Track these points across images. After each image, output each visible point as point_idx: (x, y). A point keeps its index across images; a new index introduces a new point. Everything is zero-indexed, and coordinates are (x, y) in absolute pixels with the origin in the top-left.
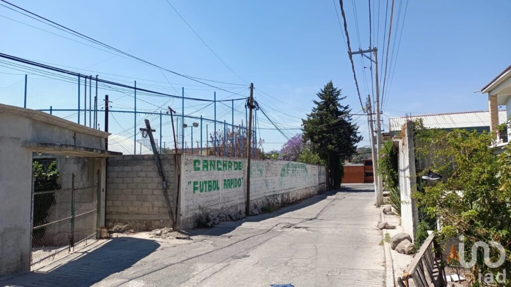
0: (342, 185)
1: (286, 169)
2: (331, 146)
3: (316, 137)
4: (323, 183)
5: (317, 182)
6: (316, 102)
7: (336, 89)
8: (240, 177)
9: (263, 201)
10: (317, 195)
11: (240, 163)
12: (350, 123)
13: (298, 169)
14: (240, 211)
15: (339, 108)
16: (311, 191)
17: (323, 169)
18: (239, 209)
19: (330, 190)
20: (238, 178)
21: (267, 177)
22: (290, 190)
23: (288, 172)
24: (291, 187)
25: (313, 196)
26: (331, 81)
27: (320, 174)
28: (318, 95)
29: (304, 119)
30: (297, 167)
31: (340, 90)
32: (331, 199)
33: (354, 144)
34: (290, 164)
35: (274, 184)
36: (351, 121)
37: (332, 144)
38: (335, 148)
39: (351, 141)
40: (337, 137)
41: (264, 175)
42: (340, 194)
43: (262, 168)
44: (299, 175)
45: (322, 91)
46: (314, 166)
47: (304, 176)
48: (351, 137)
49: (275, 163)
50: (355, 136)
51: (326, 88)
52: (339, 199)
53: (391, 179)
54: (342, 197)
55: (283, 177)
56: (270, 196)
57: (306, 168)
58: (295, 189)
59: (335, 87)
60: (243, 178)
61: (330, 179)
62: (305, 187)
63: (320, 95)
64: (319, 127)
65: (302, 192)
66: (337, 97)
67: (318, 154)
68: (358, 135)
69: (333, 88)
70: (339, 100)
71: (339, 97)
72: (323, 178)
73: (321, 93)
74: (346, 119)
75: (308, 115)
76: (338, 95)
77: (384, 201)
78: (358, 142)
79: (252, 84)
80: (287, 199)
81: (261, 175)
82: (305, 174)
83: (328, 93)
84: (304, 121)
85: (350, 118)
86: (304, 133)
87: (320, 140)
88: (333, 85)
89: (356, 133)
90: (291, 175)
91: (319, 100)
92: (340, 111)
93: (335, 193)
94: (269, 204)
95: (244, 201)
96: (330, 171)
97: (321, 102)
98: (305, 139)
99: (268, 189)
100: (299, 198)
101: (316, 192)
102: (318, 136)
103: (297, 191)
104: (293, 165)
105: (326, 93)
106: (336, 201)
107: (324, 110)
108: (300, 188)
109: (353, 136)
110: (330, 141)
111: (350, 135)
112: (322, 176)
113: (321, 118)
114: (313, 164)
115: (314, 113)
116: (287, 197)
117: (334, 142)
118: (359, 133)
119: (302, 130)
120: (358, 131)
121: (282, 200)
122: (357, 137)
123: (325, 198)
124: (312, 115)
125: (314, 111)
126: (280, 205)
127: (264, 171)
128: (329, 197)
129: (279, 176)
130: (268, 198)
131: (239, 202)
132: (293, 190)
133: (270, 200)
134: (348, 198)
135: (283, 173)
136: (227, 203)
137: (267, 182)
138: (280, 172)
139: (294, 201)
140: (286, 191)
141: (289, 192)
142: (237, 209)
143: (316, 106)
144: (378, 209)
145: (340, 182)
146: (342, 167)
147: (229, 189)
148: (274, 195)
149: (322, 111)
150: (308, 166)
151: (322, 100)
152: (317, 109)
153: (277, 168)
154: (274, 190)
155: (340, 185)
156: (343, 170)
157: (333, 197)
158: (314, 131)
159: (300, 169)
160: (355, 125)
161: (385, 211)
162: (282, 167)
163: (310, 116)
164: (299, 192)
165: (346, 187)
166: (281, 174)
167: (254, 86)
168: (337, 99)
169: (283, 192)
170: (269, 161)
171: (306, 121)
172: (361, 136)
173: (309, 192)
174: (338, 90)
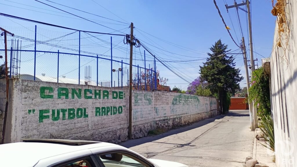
0: (230, 111)
1: (178, 99)
2: (220, 84)
3: (210, 78)
4: (214, 110)
5: (209, 109)
6: (209, 54)
7: (223, 45)
8: (121, 105)
9: (151, 126)
10: (209, 118)
11: (120, 92)
12: (234, 68)
13: (191, 100)
14: (120, 136)
15: (226, 58)
16: (203, 115)
17: (214, 100)
18: (118, 135)
19: (220, 115)
20: (117, 106)
21: (156, 105)
22: (182, 116)
23: (180, 101)
24: (183, 113)
25: (205, 119)
26: (220, 40)
27: (211, 103)
28: (210, 49)
29: (201, 66)
30: (189, 97)
31: (227, 46)
32: (217, 122)
33: (237, 82)
34: (182, 95)
35: (165, 111)
36: (235, 67)
37: (221, 83)
38: (223, 85)
39: (235, 80)
40: (225, 77)
41: (153, 103)
42: (227, 118)
43: (151, 98)
44: (192, 104)
45: (214, 46)
46: (206, 98)
47: (196, 105)
48: (235, 77)
49: (166, 94)
50: (238, 77)
51: (216, 44)
52: (224, 122)
53: (263, 107)
54: (226, 121)
55: (175, 105)
56: (159, 121)
57: (198, 99)
58: (187, 115)
59: (222, 44)
60: (124, 106)
61: (220, 107)
62: (197, 113)
63: (212, 49)
64: (212, 71)
65: (194, 117)
66: (224, 50)
67: (210, 89)
68: (240, 76)
69: (221, 44)
70: (226, 52)
71: (226, 50)
72: (215, 106)
73: (213, 47)
74: (231, 65)
75: (204, 63)
76: (225, 49)
77: (258, 125)
78: (240, 81)
79: (132, 24)
80: (179, 122)
81: (150, 104)
82: (197, 103)
83: (218, 47)
84: (201, 67)
85: (234, 64)
86: (201, 76)
87: (212, 80)
88: (221, 42)
89: (238, 75)
90: (184, 104)
91: (212, 53)
92: (227, 60)
93: (222, 117)
94: (158, 128)
95: (126, 126)
96: (219, 101)
97: (213, 54)
98: (202, 80)
99: (158, 115)
100: (191, 121)
101: (208, 117)
102: (211, 77)
103: (189, 116)
104: (185, 96)
105: (216, 48)
106: (221, 123)
107: (215, 59)
108: (192, 114)
109: (236, 77)
110: (219, 80)
111: (234, 76)
112: (213, 105)
113: (213, 65)
114: (205, 96)
115: (208, 62)
116: (178, 121)
117: (222, 81)
118: (241, 74)
119: (200, 73)
120: (240, 73)
121: (173, 123)
122: (239, 77)
123: (213, 121)
124: (207, 63)
125: (208, 61)
126: (170, 128)
127: (153, 101)
128: (216, 120)
129: (170, 104)
130: (158, 122)
131: (119, 127)
132: (186, 115)
133: (159, 124)
134: (231, 121)
135: (175, 102)
136: (100, 130)
137: (156, 110)
138: (172, 101)
139: (186, 123)
140: (178, 116)
141: (181, 117)
142: (116, 134)
143: (209, 57)
144: (253, 132)
145: (228, 109)
146: (230, 99)
147: (105, 117)
148: (164, 120)
149: (214, 60)
150: (200, 98)
151: (214, 53)
152: (210, 59)
153: (168, 98)
154: (165, 116)
155: (228, 111)
156: (230, 101)
157: (220, 120)
158: (208, 74)
159: (192, 100)
160: (238, 69)
161: (258, 137)
162: (174, 97)
163: (205, 64)
164: (192, 117)
165: (233, 112)
166: (173, 103)
167: (134, 26)
168: (224, 52)
169: (175, 117)
170: (160, 92)
171: (202, 67)
172: (242, 77)
173: (201, 116)
174: (225, 45)
